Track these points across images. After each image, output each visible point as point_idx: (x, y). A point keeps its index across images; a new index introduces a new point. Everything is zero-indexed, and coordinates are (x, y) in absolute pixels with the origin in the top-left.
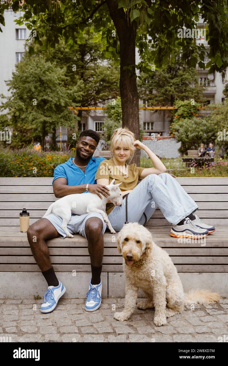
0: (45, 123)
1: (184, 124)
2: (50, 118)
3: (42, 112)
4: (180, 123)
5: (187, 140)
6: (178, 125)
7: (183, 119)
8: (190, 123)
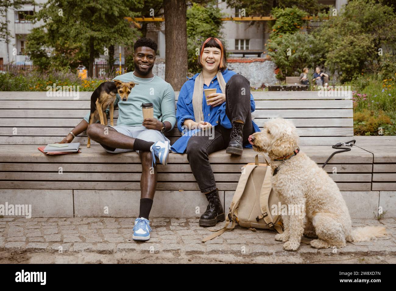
0: (92, 39)
1: (283, 41)
2: (100, 33)
3: (89, 25)
4: (279, 39)
5: (286, 63)
6: (275, 42)
7: (283, 34)
8: (291, 39)
